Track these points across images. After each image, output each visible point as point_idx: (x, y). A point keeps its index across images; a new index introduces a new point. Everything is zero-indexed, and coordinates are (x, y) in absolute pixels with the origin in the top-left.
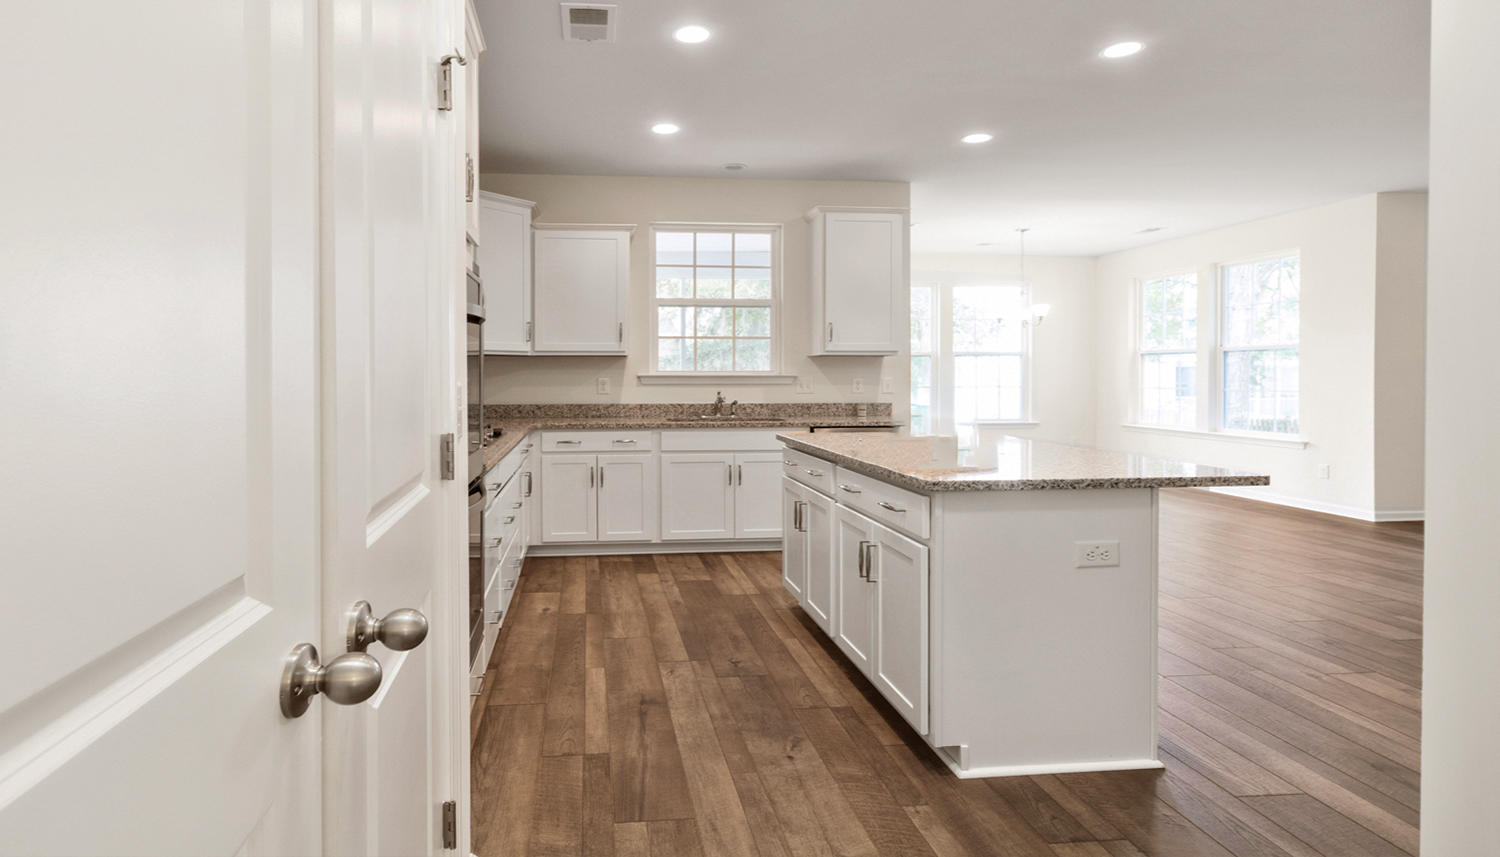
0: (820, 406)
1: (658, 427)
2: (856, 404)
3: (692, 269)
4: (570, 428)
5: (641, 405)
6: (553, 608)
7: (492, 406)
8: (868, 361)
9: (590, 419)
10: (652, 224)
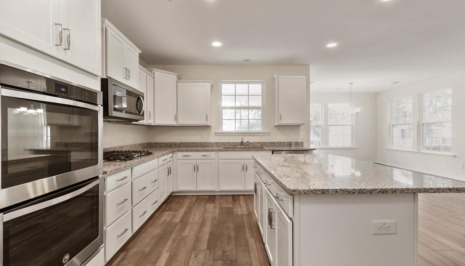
0: (278, 143)
1: (218, 150)
2: (291, 142)
3: (234, 96)
4: (187, 151)
5: (216, 143)
6: (168, 219)
7: (166, 143)
8: (296, 127)
9: (199, 147)
10: (220, 81)
